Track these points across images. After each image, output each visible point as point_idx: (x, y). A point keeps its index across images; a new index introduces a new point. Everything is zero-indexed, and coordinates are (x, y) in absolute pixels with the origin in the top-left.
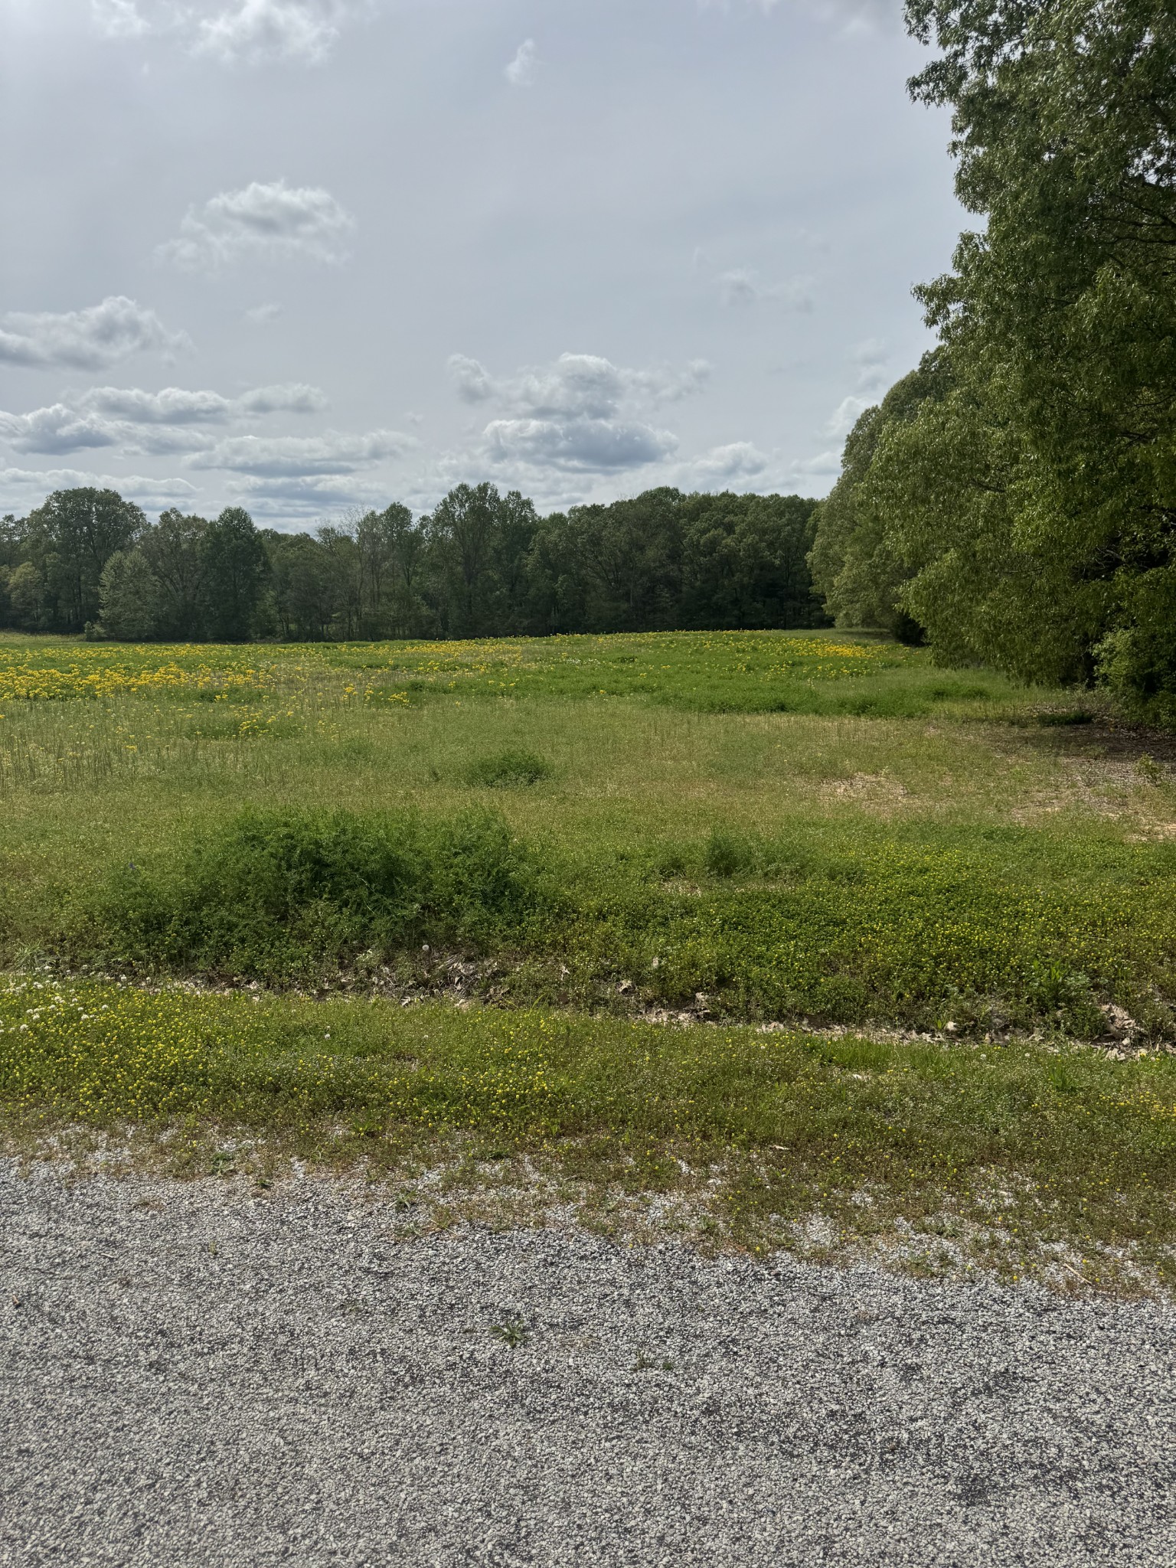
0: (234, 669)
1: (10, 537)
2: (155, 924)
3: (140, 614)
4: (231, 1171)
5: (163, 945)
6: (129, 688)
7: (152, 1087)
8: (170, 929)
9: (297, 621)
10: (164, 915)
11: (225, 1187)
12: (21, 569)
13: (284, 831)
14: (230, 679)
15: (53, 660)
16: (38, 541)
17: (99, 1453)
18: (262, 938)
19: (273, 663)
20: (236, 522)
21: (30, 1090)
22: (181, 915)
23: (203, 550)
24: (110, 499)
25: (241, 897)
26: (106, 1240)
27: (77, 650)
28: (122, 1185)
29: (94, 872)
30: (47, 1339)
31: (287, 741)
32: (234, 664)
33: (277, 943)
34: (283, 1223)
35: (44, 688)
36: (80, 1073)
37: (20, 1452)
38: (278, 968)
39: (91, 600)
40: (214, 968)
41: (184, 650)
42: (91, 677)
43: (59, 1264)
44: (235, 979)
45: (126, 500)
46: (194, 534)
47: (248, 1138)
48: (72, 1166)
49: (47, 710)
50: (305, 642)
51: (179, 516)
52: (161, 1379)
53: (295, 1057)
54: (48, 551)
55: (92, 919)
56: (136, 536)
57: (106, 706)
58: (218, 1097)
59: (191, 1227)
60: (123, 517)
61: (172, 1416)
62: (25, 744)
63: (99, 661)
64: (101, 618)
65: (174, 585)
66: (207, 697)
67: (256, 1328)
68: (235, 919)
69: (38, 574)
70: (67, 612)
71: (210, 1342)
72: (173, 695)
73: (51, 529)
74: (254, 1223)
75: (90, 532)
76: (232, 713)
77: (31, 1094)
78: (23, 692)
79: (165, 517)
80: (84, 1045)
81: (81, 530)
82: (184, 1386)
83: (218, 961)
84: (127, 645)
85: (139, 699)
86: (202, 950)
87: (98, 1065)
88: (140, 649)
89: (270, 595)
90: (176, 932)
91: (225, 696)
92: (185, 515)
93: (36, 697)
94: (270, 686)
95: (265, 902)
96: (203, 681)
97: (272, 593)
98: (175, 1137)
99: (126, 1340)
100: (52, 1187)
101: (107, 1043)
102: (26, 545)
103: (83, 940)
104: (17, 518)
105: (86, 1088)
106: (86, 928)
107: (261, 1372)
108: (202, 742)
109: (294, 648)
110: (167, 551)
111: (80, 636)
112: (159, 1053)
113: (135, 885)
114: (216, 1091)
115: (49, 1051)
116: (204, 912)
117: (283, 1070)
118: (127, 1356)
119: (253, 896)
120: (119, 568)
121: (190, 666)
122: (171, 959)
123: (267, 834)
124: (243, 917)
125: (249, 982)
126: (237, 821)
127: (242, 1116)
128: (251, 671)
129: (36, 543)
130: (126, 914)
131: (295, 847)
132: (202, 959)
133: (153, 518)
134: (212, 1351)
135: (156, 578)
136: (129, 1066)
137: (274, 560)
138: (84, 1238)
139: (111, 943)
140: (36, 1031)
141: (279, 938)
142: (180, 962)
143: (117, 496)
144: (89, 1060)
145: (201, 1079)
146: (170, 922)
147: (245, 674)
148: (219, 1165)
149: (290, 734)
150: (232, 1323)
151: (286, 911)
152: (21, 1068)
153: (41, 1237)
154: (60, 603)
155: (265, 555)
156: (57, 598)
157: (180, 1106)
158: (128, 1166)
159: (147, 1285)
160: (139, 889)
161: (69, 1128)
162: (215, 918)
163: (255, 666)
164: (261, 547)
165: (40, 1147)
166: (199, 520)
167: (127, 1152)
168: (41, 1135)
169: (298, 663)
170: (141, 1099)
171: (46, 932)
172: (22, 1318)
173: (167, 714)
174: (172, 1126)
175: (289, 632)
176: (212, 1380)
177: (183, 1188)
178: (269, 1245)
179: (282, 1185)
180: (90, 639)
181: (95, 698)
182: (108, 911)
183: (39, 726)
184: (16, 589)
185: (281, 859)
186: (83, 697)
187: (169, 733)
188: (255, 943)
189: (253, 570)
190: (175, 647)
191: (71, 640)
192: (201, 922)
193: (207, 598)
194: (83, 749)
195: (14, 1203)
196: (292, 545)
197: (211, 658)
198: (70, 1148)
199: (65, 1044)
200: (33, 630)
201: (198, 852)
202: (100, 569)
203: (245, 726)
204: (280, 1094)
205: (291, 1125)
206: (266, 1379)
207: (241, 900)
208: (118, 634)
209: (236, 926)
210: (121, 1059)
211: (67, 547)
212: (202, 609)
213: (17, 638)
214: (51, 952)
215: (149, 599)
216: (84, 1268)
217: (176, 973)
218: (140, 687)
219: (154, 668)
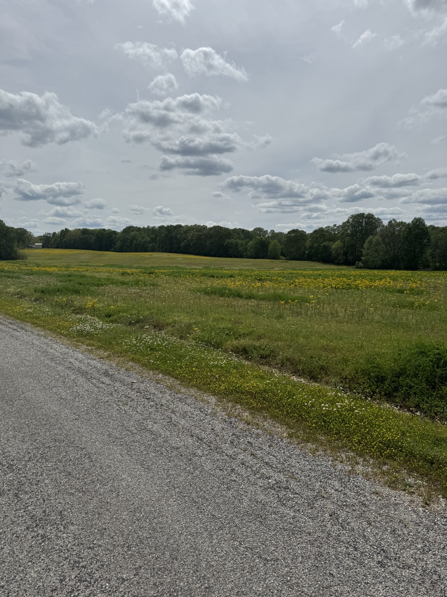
0: (412, 281)
1: (334, 232)
2: (381, 379)
3: (376, 259)
4: (412, 492)
5: (383, 388)
6: (371, 287)
7: (380, 446)
8: (387, 382)
9: (440, 262)
10: (384, 377)
11: (409, 498)
12: (337, 243)
13: (438, 351)
14: (410, 285)
15: (344, 275)
16: (344, 233)
17: (358, 589)
18: (423, 394)
19: (428, 279)
20: (418, 223)
21: (336, 434)
22: (391, 378)
23: (403, 234)
24: (370, 217)
25: (416, 376)
26: (362, 502)
27: (353, 272)
28: (368, 482)
29: (359, 355)
30: (340, 533)
31: (434, 312)
32: (412, 279)
33: (430, 398)
34: (435, 524)
35: (341, 285)
36: (353, 432)
37: (330, 574)
38: (430, 409)
39: (359, 253)
40: (403, 402)
41: (392, 273)
42: (358, 282)
43: (345, 505)
44: (411, 409)
45: (376, 217)
46: (401, 228)
47: (419, 480)
48: (350, 468)
49: (341, 293)
50: (443, 270)
51: (396, 222)
52: (383, 570)
53: (441, 451)
54: (346, 236)
55: (357, 373)
56: (378, 230)
57: (363, 293)
58: (407, 458)
59: (395, 510)
60: (374, 223)
61: (387, 588)
62: (334, 304)
63: (361, 276)
64: (362, 260)
65: (391, 248)
66: (401, 291)
67: (423, 567)
68: (413, 384)
69: (342, 244)
70: (350, 258)
71: (403, 564)
72: (387, 290)
73: (348, 228)
74: (422, 519)
75: (362, 229)
76: (411, 299)
77: (336, 435)
78: (334, 286)
79: (390, 222)
80: (355, 422)
81: (359, 228)
82: (392, 578)
83: (404, 400)
84: (370, 270)
85: (374, 291)
86: (398, 394)
87: (360, 431)
88: (376, 272)
89: (429, 251)
90: (388, 384)
91: (408, 292)
92: (398, 221)
93: (338, 288)
94: (427, 289)
95: (426, 380)
96: (399, 285)
97: (430, 251)
98: (389, 469)
99: (369, 547)
100: (343, 474)
101: (364, 423)
102: (339, 235)
103: (353, 380)
104: (337, 225)
105: (356, 439)
106: (355, 376)
107: (425, 588)
108: (399, 309)
109: (438, 273)
110: (389, 235)
111: (354, 267)
112: (383, 433)
113: (374, 363)
114: (406, 456)
115: (343, 421)
116: (401, 379)
117: (436, 455)
118: (369, 554)
119: (421, 376)
120: (370, 242)
121: (394, 279)
122: (386, 394)
123: (429, 351)
124: (416, 384)
125: (417, 412)
126: (416, 344)
127: (416, 470)
128: (419, 282)
129: (342, 235)
130: (370, 373)
131: (441, 359)
132: (398, 398)
133: (385, 223)
134: (403, 568)
135: (384, 245)
136: (372, 435)
137: (432, 237)
138: (354, 498)
139: (364, 383)
140: (338, 411)
141: (431, 396)
142: (389, 397)
143: (372, 216)
144: (357, 428)
145: (400, 449)
146: (386, 380)
147: (416, 283)
148: (406, 488)
149: (435, 309)
150: (412, 559)
151: (435, 385)
152: (333, 424)
153: (339, 492)
154: (348, 255)
155: (429, 235)
156: (347, 253)
157: (390, 457)
158: (371, 475)
159: (377, 527)
160: (376, 365)
161: (349, 452)
162: (405, 382)
163: (421, 280)
164: (427, 232)
165: (338, 457)
166: (403, 223)
167: (370, 469)
168: (339, 452)
169: (439, 279)
170: (376, 449)
171: (340, 374)
172: (332, 521)
173: (385, 297)
174: (387, 464)
175: (435, 266)
176: (404, 581)
177: (393, 492)
178: (429, 531)
179: (434, 506)
180: (357, 268)
181: (358, 289)
182: (363, 371)
183: (339, 298)
184: (334, 250)
185: (434, 363)
186: (355, 289)
187: (386, 305)
188: (421, 396)
189: (423, 242)
190: (389, 271)
191: (350, 268)
192: (399, 383)
193: (403, 253)
194: (354, 308)
195: (330, 475)
196: (441, 231)
197: (403, 276)
198: (349, 461)
199: (349, 419)
200: (338, 264)
201: (400, 354)
202: (364, 242)
203: (417, 304)
204: (434, 465)
205: (439, 481)
206: (428, 592)
207: (415, 377)
208: (367, 266)
209: (413, 387)
210: (368, 431)
211: (353, 235)
212: (400, 257)
213: (333, 267)
214: (342, 382)
215: (381, 253)
216: (354, 510)
217: (387, 401)
218: (375, 286)
219: (381, 279)
